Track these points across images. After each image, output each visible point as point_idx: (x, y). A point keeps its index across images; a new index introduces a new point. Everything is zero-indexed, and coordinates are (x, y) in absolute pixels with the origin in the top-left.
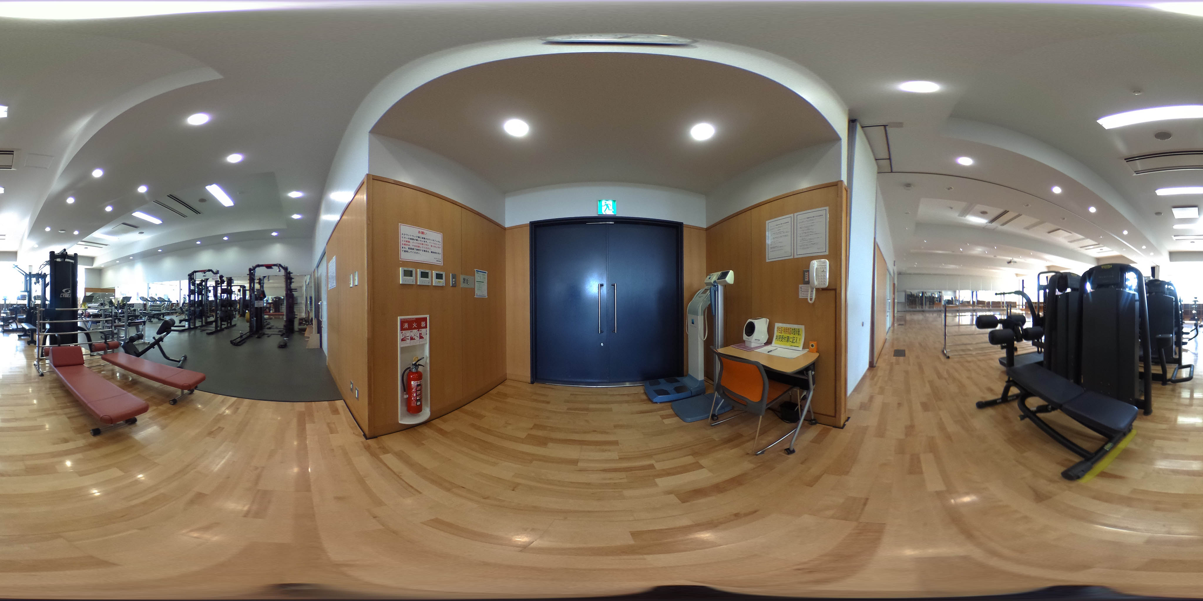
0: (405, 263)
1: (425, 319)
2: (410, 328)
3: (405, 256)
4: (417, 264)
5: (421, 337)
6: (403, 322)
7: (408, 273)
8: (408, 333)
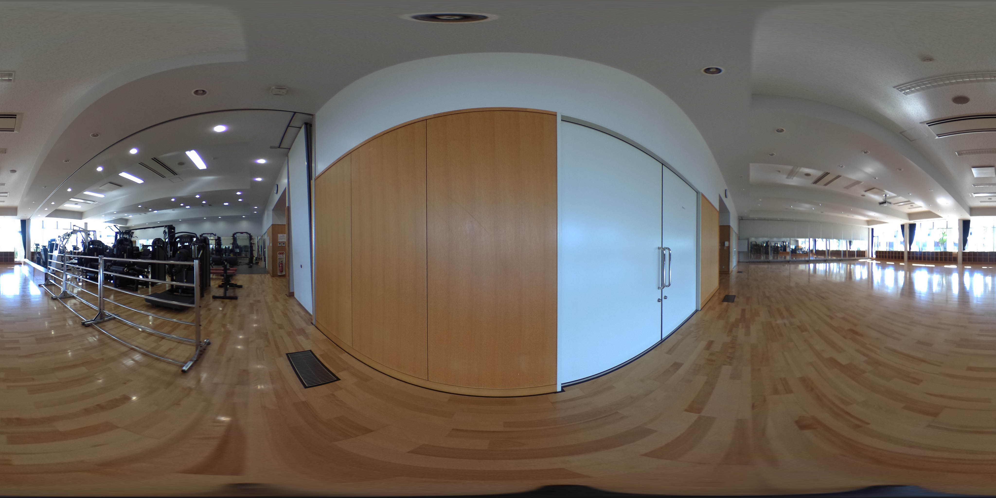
0: (279, 242)
1: (284, 253)
2: (280, 254)
3: (279, 241)
4: (282, 242)
5: (283, 256)
6: (279, 253)
7: (280, 244)
8: (280, 255)
